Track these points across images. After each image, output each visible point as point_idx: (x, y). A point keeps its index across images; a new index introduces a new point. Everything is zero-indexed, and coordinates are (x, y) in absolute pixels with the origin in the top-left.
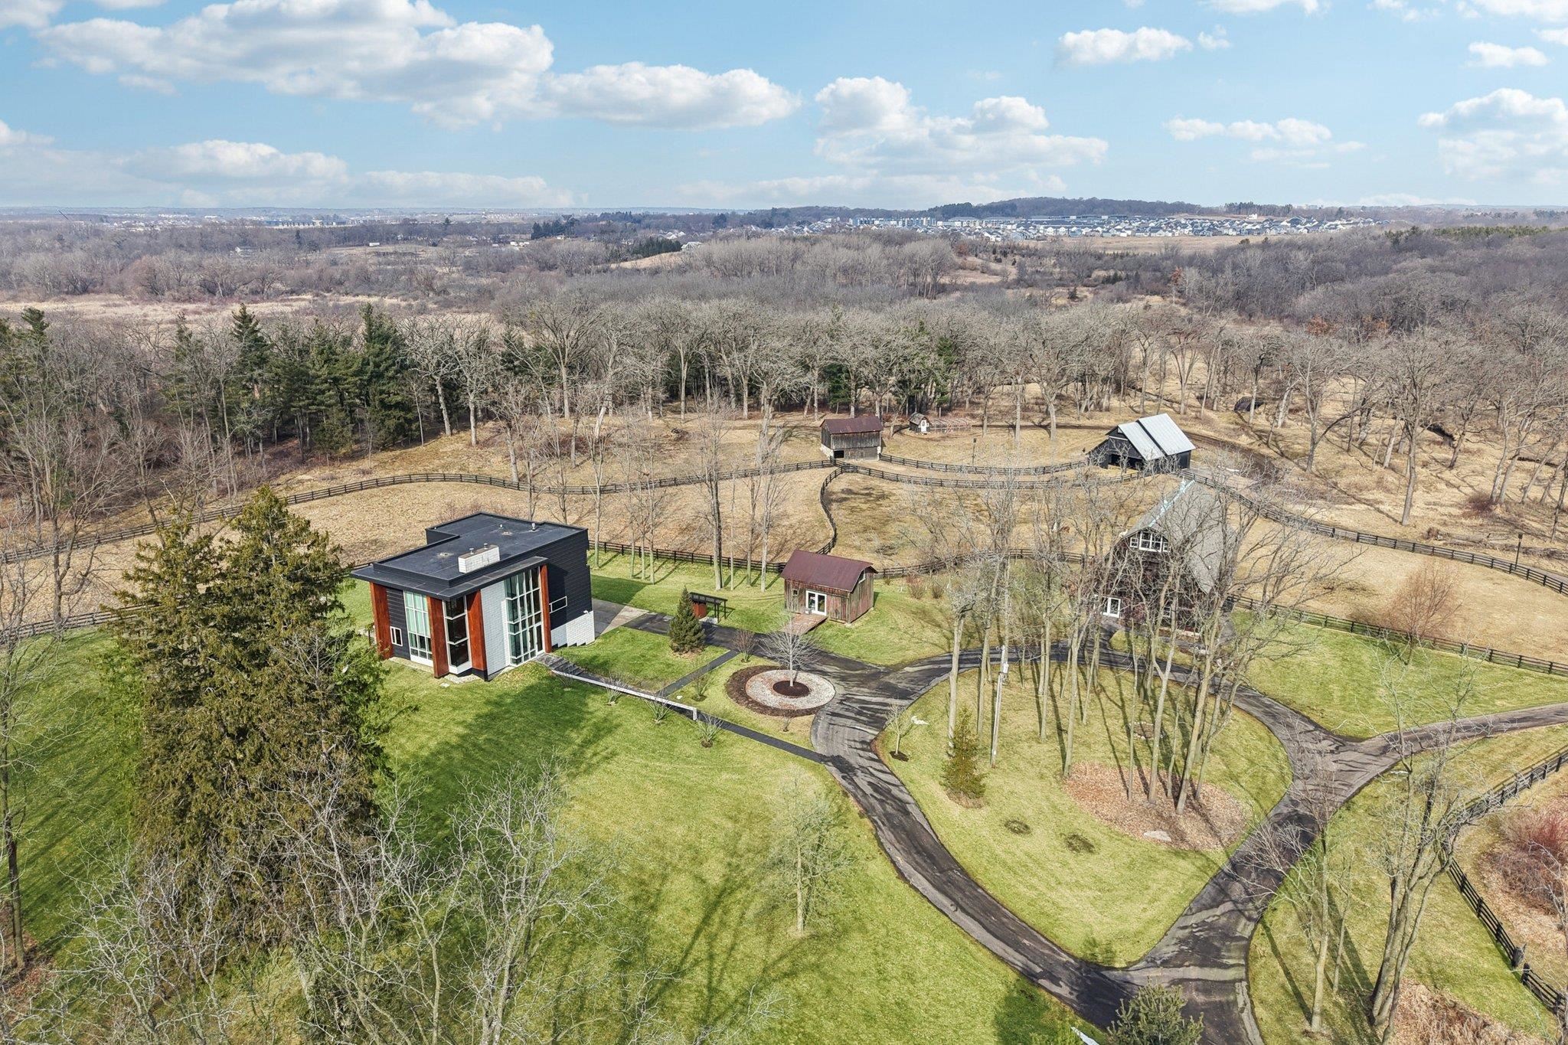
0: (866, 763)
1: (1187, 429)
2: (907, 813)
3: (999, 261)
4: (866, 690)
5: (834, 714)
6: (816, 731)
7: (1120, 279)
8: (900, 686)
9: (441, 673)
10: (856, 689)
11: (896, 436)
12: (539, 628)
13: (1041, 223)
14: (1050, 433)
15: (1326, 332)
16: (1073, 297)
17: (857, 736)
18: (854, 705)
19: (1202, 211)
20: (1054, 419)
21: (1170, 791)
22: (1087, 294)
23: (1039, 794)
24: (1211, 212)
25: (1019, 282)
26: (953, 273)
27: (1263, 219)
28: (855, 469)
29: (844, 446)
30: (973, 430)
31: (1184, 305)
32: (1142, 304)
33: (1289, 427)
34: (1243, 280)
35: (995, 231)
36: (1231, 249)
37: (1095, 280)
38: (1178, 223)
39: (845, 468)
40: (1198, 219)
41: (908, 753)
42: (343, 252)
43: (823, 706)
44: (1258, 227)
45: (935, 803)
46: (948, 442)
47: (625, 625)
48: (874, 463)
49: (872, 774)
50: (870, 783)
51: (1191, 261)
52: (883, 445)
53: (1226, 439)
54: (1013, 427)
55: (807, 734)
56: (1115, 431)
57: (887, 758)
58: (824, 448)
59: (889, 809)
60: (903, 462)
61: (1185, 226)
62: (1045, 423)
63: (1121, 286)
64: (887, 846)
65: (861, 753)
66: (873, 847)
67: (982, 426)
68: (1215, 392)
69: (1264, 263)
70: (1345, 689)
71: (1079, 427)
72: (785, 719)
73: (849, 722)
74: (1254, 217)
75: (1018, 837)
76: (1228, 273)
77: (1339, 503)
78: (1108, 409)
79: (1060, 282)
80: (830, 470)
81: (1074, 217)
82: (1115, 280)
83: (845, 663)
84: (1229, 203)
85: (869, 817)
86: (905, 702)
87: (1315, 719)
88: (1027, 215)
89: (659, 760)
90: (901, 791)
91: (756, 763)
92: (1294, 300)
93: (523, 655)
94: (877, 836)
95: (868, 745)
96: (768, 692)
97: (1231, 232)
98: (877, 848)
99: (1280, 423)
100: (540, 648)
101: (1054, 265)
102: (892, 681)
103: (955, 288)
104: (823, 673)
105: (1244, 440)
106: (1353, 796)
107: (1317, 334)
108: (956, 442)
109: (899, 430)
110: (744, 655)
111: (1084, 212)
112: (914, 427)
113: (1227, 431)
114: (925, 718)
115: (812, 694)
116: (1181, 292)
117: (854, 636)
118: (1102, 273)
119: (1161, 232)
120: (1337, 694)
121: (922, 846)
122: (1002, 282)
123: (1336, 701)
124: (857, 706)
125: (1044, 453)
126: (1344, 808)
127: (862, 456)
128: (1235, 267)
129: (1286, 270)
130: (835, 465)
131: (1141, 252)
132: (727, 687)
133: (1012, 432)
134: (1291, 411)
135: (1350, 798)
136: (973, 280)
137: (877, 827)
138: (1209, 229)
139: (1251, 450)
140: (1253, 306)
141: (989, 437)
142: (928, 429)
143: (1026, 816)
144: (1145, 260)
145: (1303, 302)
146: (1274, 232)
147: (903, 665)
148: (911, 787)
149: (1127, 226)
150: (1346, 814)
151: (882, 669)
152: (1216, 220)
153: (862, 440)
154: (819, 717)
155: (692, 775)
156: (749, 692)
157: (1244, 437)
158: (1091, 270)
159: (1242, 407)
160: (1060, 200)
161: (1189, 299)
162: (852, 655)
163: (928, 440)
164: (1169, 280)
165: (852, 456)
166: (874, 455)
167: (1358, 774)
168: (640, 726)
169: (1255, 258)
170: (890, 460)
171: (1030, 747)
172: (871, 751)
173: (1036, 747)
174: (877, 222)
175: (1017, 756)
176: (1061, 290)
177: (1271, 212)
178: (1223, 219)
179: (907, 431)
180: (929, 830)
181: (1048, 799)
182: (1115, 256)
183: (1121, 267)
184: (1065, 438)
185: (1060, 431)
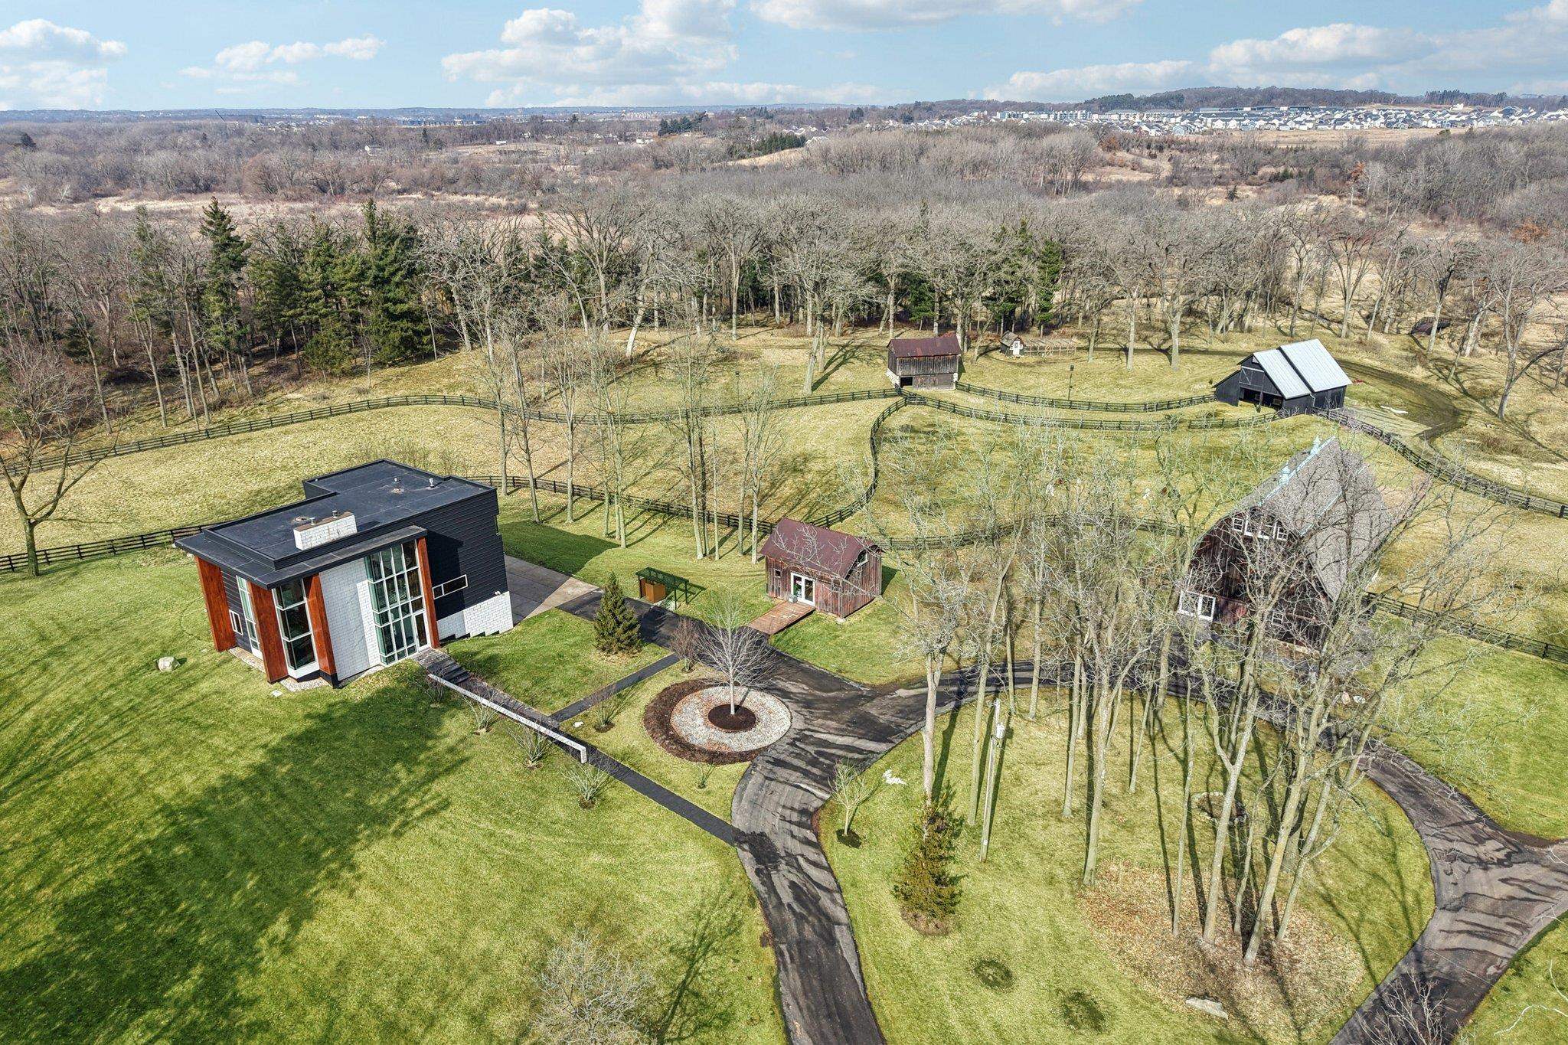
0: (796, 847)
1: (1345, 357)
2: (831, 941)
3: (1153, 157)
4: (834, 724)
5: (778, 763)
6: (744, 789)
7: (1292, 176)
8: (883, 719)
9: (276, 675)
10: (820, 721)
11: (982, 360)
12: (420, 618)
13: (1209, 115)
14: (1170, 360)
15: (1537, 238)
16: (1232, 196)
17: (798, 799)
18: (810, 748)
19: (1398, 101)
20: (1176, 342)
21: (1238, 918)
22: (1249, 193)
23: (1040, 912)
24: (1410, 101)
25: (1172, 181)
26: (1098, 170)
27: (1469, 109)
28: (922, 401)
29: (912, 371)
30: (1076, 353)
31: (1364, 205)
32: (1312, 206)
33: (1480, 356)
34: (1438, 176)
35: (1157, 125)
36: (1426, 142)
37: (1262, 178)
38: (1367, 115)
39: (910, 399)
40: (1392, 110)
41: (862, 832)
42: (468, 151)
43: (765, 749)
44: (1464, 118)
45: (878, 925)
46: (1045, 369)
47: (559, 608)
48: (949, 393)
49: (800, 869)
50: (793, 885)
51: (1377, 155)
52: (961, 370)
53: (1395, 370)
54: (1126, 350)
55: (730, 794)
56: (1249, 360)
57: (830, 841)
58: (890, 373)
59: (808, 933)
60: (983, 392)
61: (1376, 118)
62: (1164, 347)
63: (1291, 183)
64: (788, 999)
65: (795, 829)
66: (765, 1001)
67: (1088, 349)
68: (1388, 312)
69: (1465, 157)
70: (1528, 752)
71: (1205, 352)
72: (707, 768)
73: (794, 777)
74: (1460, 107)
75: (989, 994)
76: (1421, 169)
77: (1537, 460)
78: (1250, 330)
79: (1219, 181)
80: (891, 401)
81: (1248, 109)
82: (1285, 177)
83: (820, 679)
84: (1431, 90)
85: (775, 945)
86: (882, 747)
87: (1478, 801)
88: (1194, 107)
89: (512, 826)
90: (834, 901)
91: (643, 839)
92: (1499, 200)
93: (395, 652)
94: (776, 981)
95: (808, 817)
96: (700, 721)
97: (1430, 124)
98: (770, 1002)
99: (1468, 351)
100: (423, 641)
101: (1217, 161)
102: (874, 712)
103: (1097, 185)
104: (784, 694)
105: (1418, 373)
106: (1528, 948)
107: (1525, 241)
108: (1054, 368)
109: (985, 352)
110: (685, 662)
111: (1261, 102)
112: (1005, 349)
113: (1398, 361)
114: (903, 773)
115: (758, 727)
116: (1361, 192)
117: (844, 637)
118: (1270, 170)
119: (1347, 124)
120: (1515, 760)
121: (836, 1004)
122: (1154, 180)
123: (1513, 772)
124: (811, 749)
125: (1160, 384)
126: (1511, 971)
127: (934, 385)
128: (1430, 161)
129: (1493, 165)
130: (900, 394)
131: (1318, 146)
132: (648, 709)
133: (1124, 358)
134: (1484, 335)
135: (1524, 952)
136: (1119, 177)
137: (781, 963)
138: (1404, 121)
139: (1426, 385)
140: (1448, 207)
141: (1094, 362)
142: (1022, 352)
143: (1011, 952)
144: (1323, 155)
145: (1508, 203)
146: (1481, 124)
147: (896, 685)
148: (850, 896)
149: (1308, 118)
150: (1515, 983)
151: (865, 691)
152: (1413, 110)
153: (935, 365)
154: (755, 765)
155: (548, 851)
156: (676, 720)
157: (1419, 369)
158: (1257, 166)
159: (1421, 329)
160: (1233, 90)
161: (1370, 200)
162: (831, 668)
163: (1020, 365)
164: (1349, 177)
165: (923, 384)
166: (949, 383)
167: (1539, 907)
168: (506, 770)
169: (1455, 151)
170: (969, 390)
171: (1045, 828)
172: (809, 828)
173: (1055, 828)
174: (1026, 116)
175: (1023, 842)
176: (1216, 189)
177: (1481, 102)
178: (1421, 109)
179: (996, 354)
180: (857, 976)
181: (1052, 921)
182: (1287, 151)
183: (1292, 162)
184: (1189, 365)
185: (1185, 357)
